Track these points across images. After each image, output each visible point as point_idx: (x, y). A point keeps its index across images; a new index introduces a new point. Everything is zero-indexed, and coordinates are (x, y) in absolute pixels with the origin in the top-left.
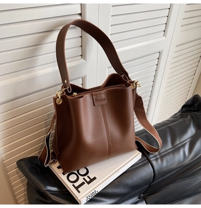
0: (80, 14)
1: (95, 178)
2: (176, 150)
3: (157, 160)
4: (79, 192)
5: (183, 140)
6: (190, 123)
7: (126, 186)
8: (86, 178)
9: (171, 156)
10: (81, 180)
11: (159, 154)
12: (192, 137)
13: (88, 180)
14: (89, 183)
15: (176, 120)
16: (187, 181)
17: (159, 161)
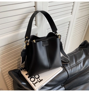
0: (35, 6)
1: (42, 80)
2: (77, 65)
3: (69, 69)
4: (35, 86)
5: (80, 60)
6: (83, 53)
7: (56, 81)
8: (38, 79)
9: (75, 67)
10: (36, 81)
11: (70, 67)
12: (84, 59)
13: (39, 81)
14: (39, 82)
15: (77, 52)
16: (82, 78)
17: (70, 70)
